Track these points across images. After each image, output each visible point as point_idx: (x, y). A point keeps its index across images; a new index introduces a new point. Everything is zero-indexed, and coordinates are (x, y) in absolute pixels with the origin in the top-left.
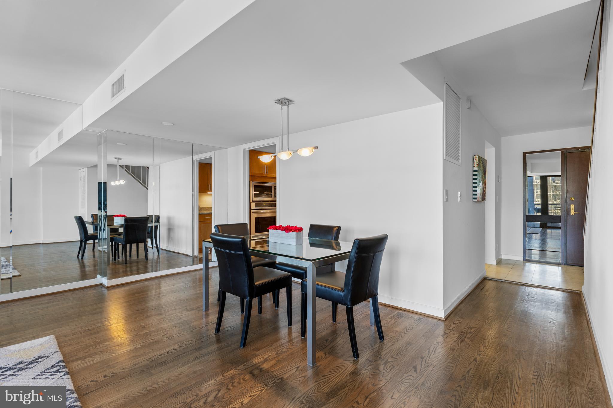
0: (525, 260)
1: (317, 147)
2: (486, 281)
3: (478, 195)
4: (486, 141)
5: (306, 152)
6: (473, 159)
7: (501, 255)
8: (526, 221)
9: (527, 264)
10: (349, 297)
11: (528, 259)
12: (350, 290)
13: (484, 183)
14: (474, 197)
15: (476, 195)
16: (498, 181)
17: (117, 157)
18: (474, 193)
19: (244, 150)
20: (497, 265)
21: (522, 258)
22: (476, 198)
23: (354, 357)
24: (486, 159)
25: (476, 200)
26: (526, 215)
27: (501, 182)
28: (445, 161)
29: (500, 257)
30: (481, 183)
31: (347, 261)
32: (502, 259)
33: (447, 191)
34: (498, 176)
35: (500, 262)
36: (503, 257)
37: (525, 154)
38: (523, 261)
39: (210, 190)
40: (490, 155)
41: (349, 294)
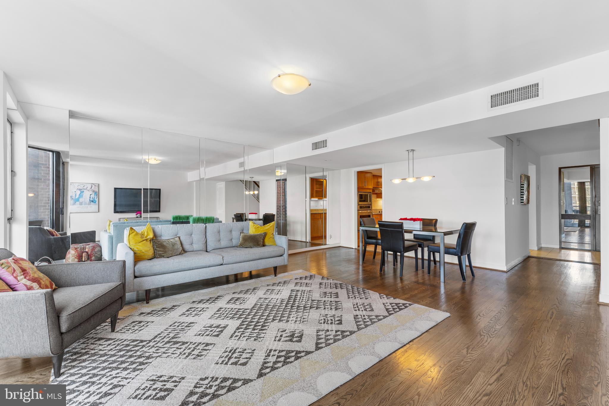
0: (562, 248)
1: (434, 177)
2: (531, 258)
3: (525, 200)
4: (529, 163)
5: (426, 179)
6: (521, 177)
7: (541, 244)
8: (562, 219)
9: (563, 251)
10: (460, 251)
11: (564, 247)
12: (460, 248)
13: (528, 192)
14: (522, 201)
15: (523, 200)
16: (538, 189)
17: (251, 176)
18: (522, 199)
19: (355, 172)
20: (538, 250)
21: (559, 246)
22: (523, 202)
23: (463, 280)
24: (529, 175)
25: (523, 204)
26: (562, 215)
27: (540, 190)
28: (505, 181)
29: (540, 246)
30: (526, 192)
31: (458, 234)
32: (542, 247)
33: (507, 198)
34: (538, 186)
35: (540, 249)
36: (543, 245)
37: (560, 169)
38: (560, 248)
39: (325, 197)
40: (532, 172)
41: (460, 249)
